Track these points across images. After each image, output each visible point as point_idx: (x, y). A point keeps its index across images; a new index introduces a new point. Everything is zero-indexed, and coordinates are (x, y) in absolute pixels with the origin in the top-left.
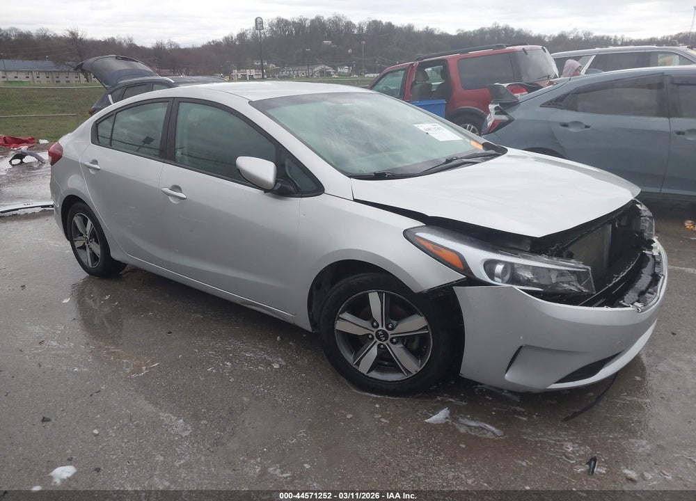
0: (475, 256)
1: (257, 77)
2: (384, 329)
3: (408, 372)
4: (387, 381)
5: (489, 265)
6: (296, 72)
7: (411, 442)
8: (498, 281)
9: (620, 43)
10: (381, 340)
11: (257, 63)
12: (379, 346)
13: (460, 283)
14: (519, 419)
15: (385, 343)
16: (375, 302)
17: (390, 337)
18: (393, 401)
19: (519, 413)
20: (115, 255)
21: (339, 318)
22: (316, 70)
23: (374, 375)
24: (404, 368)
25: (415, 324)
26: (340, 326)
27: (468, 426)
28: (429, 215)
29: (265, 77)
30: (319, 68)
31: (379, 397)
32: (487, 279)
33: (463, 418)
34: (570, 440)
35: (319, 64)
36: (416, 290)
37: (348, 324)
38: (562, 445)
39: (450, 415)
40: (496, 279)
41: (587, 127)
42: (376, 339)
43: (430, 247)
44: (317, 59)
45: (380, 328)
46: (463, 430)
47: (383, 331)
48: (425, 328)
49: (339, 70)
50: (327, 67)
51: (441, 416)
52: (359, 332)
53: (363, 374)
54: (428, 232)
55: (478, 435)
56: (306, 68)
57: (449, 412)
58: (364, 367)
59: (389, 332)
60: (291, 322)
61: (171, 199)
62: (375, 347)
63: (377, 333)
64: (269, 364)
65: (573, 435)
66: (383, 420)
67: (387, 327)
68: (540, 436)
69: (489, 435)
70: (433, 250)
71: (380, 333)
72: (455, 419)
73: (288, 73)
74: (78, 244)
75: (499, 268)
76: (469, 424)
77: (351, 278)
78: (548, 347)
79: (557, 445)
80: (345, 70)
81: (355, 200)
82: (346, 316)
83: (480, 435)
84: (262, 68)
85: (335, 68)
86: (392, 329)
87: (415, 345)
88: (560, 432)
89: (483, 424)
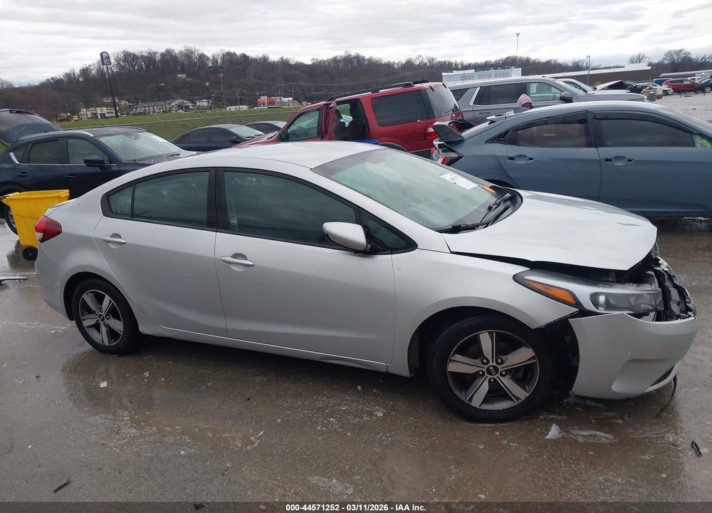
0: (583, 291)
1: (110, 115)
2: (495, 364)
3: (517, 398)
4: (498, 410)
5: (594, 298)
6: (151, 108)
7: (549, 458)
8: (601, 310)
9: (460, 67)
10: (492, 375)
11: (109, 100)
12: (489, 381)
13: (573, 316)
14: (615, 423)
15: (495, 377)
16: (486, 341)
17: (500, 371)
18: (506, 426)
19: (612, 418)
20: (144, 328)
21: (451, 360)
22: (173, 104)
23: (486, 407)
24: (515, 397)
25: (523, 355)
26: (452, 367)
27: (582, 436)
28: (533, 260)
29: (119, 114)
30: (177, 102)
31: (493, 425)
32: (594, 309)
33: (573, 429)
34: (667, 432)
35: (176, 99)
36: (533, 327)
37: (459, 365)
38: (664, 437)
39: (561, 428)
40: (600, 308)
41: (531, 159)
42: (486, 375)
43: (540, 288)
44: (173, 94)
45: (491, 364)
46: (581, 440)
47: (494, 366)
48: (533, 357)
49: (198, 104)
50: (185, 102)
51: (554, 432)
52: (471, 370)
53: (476, 408)
54: (536, 275)
55: (595, 441)
56: (163, 103)
57: (557, 427)
58: (476, 402)
59: (499, 367)
60: (384, 370)
61: (234, 268)
62: (486, 382)
63: (488, 369)
64: (371, 414)
65: (665, 427)
66: (511, 444)
67: (497, 363)
68: (642, 434)
69: (604, 439)
70: (544, 290)
71: (491, 368)
72: (568, 432)
73: (143, 109)
74: (88, 322)
75: (602, 299)
76: (581, 434)
77: (461, 322)
78: (643, 358)
79: (659, 438)
80: (204, 103)
81: (452, 253)
82: (458, 357)
83: (596, 440)
84: (114, 105)
85: (193, 102)
86: (502, 362)
87: (520, 374)
88: (654, 427)
89: (593, 432)
